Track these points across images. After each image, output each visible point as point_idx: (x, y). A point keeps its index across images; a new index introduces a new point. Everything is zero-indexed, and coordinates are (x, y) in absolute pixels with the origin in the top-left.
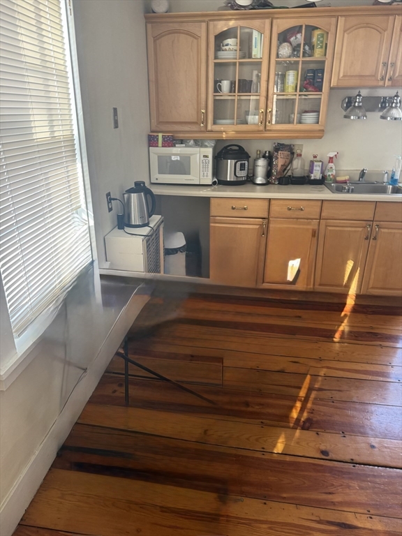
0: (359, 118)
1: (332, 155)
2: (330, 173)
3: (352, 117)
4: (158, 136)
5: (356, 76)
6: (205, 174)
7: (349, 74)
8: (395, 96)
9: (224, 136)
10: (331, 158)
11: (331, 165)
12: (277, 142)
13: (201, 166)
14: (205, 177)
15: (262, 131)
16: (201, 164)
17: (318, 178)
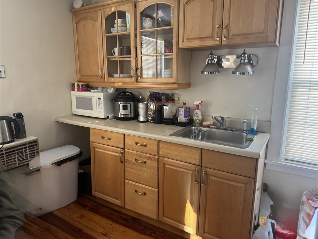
0: (211, 73)
1: (197, 103)
2: (197, 118)
3: (205, 73)
4: (74, 84)
5: (196, 38)
6: (100, 111)
7: (191, 37)
8: (243, 54)
9: (116, 85)
10: (198, 106)
11: (196, 111)
12: (152, 91)
13: (98, 105)
14: (100, 113)
15: (134, 82)
16: (97, 104)
17: (183, 121)
